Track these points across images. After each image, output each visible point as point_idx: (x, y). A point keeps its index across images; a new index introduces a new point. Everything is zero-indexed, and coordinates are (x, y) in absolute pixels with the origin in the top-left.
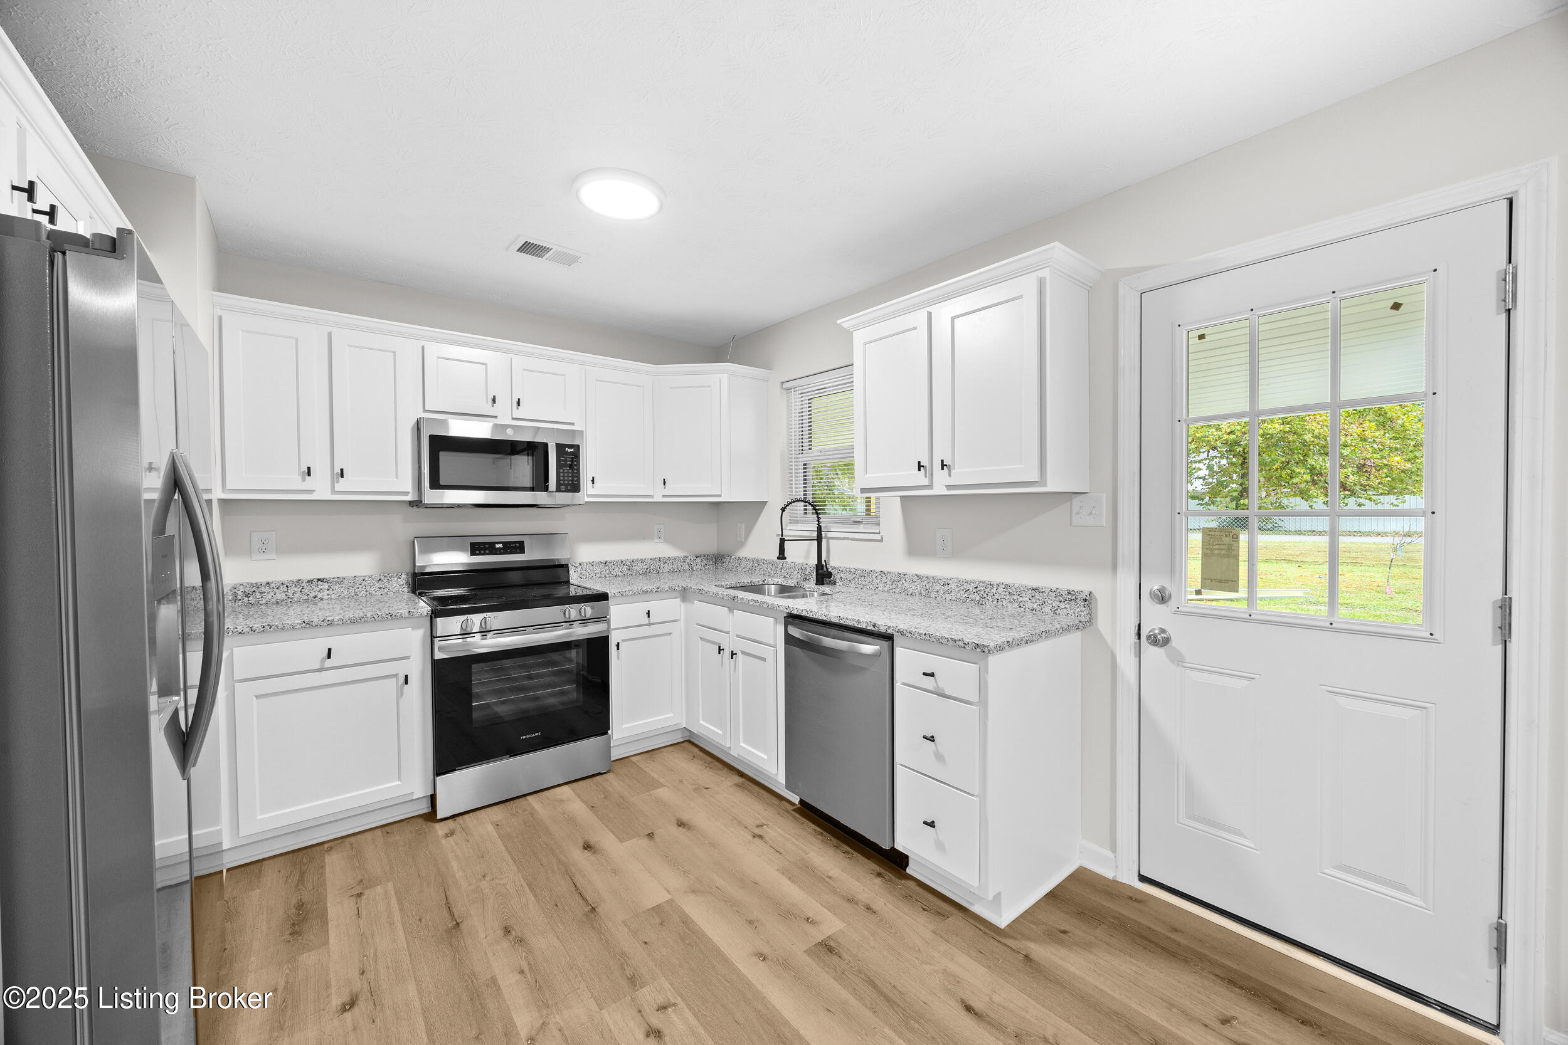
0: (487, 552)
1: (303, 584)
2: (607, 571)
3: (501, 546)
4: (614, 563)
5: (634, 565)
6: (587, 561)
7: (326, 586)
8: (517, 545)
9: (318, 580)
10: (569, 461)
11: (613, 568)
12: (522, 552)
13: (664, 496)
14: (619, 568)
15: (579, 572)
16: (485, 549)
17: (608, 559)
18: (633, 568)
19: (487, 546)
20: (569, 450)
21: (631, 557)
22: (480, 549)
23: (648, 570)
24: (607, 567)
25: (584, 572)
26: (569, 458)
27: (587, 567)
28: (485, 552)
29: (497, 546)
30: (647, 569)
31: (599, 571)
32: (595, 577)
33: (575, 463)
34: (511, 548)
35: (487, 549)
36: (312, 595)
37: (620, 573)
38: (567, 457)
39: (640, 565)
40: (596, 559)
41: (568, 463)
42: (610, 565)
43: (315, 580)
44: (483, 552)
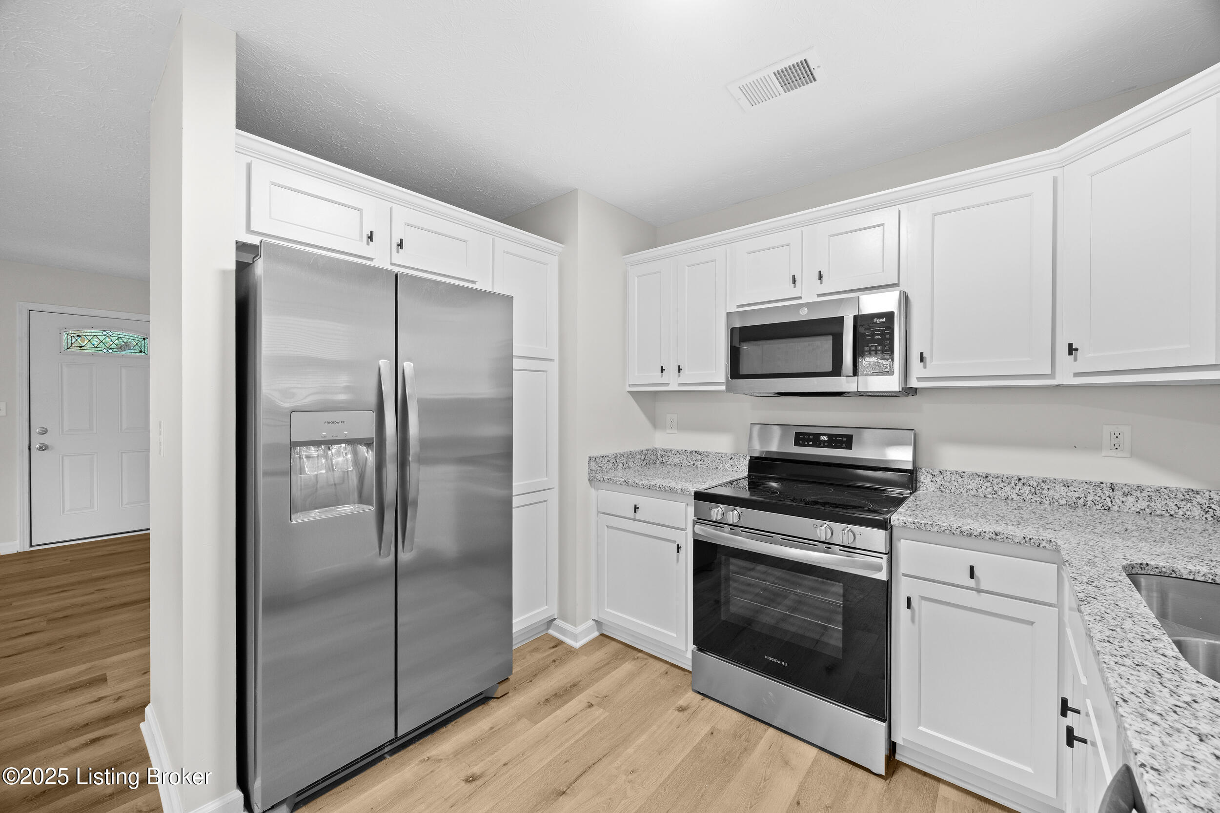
0: (811, 443)
1: (688, 454)
2: (989, 490)
3: (826, 438)
4: (1006, 480)
5: (1046, 487)
6: (953, 468)
7: (699, 457)
8: (845, 439)
9: (696, 452)
10: (878, 335)
11: (1002, 485)
12: (849, 447)
13: (1076, 375)
14: (1013, 488)
15: (939, 483)
16: (809, 440)
17: (993, 471)
18: (1045, 492)
19: (811, 437)
20: (878, 321)
21: (1040, 474)
22: (804, 440)
23: (1081, 501)
24: (989, 484)
25: (946, 484)
26: (878, 331)
27: (953, 478)
28: (808, 443)
29: (822, 438)
30: (1079, 498)
31: (973, 486)
32: (965, 494)
33: (887, 336)
34: (837, 442)
35: (811, 440)
36: (692, 463)
37: (1014, 496)
38: (876, 331)
39: (1063, 491)
40: (969, 469)
41: (877, 337)
42: (995, 480)
43: (694, 452)
44: (806, 443)
